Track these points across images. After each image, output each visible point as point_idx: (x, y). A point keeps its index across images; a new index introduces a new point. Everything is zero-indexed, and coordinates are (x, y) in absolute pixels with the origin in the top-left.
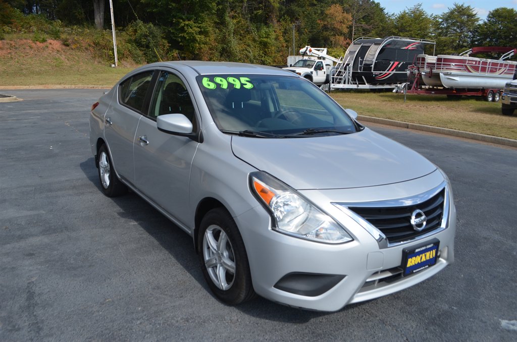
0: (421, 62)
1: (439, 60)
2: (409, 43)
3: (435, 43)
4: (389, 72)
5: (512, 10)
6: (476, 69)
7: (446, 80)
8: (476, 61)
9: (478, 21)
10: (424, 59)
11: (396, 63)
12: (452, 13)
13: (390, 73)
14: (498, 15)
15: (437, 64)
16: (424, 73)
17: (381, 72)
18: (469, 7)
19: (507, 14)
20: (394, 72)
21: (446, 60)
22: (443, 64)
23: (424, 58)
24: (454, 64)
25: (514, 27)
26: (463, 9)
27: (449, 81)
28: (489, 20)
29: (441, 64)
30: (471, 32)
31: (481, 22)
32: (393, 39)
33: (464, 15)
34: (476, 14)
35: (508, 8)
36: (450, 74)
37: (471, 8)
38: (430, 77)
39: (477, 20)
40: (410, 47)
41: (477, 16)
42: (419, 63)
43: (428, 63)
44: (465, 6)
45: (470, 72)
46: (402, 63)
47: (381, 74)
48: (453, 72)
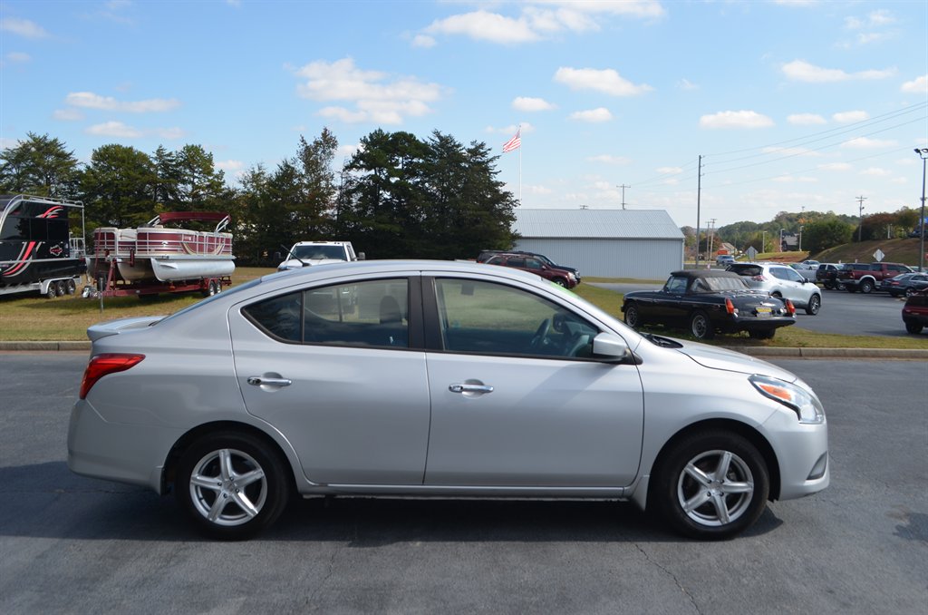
0: (106, 240)
1: (141, 236)
2: (45, 208)
3: (83, 206)
4: (23, 261)
5: (131, 149)
6: (193, 247)
7: (161, 268)
8: (191, 236)
9: (74, 166)
10: (111, 236)
11: (32, 244)
12: (25, 148)
13: (25, 264)
14: (110, 156)
15: (139, 243)
16: (120, 260)
17: (11, 262)
18: (55, 140)
19: (124, 155)
20: (31, 260)
21: (153, 236)
22: (150, 243)
23: (113, 234)
24: (166, 242)
25: (140, 176)
26: (46, 145)
27: (165, 270)
28: (95, 164)
29: (146, 243)
30: (65, 183)
31: (82, 168)
32: (23, 200)
33: (50, 153)
34: (71, 154)
35: (124, 146)
36: (167, 259)
37: (60, 141)
38: (131, 266)
39: (73, 163)
40: (50, 214)
41: (73, 157)
42: (103, 243)
43: (120, 243)
44: (50, 138)
45: (188, 253)
46: (40, 243)
47: (11, 265)
48: (171, 255)
